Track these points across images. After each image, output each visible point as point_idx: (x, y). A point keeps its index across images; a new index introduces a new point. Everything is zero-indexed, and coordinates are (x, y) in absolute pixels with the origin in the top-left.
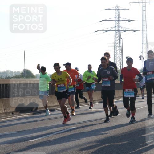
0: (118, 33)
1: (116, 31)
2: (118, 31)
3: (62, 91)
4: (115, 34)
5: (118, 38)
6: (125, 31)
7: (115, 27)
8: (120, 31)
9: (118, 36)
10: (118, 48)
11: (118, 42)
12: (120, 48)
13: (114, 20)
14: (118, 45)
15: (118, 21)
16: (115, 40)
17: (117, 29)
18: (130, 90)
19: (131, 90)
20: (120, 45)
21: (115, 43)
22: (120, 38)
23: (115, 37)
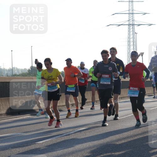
0: (131, 27)
1: (129, 25)
2: (131, 25)
3: (53, 91)
4: (129, 29)
5: (131, 33)
6: (139, 25)
7: (128, 21)
8: (134, 25)
9: (131, 30)
10: (132, 43)
11: (131, 36)
12: (134, 43)
13: (127, 13)
14: (131, 40)
15: (132, 14)
16: (129, 34)
17: (131, 23)
18: (135, 89)
19: (137, 89)
20: (134, 40)
21: (129, 38)
22: (134, 33)
23: (129, 31)
